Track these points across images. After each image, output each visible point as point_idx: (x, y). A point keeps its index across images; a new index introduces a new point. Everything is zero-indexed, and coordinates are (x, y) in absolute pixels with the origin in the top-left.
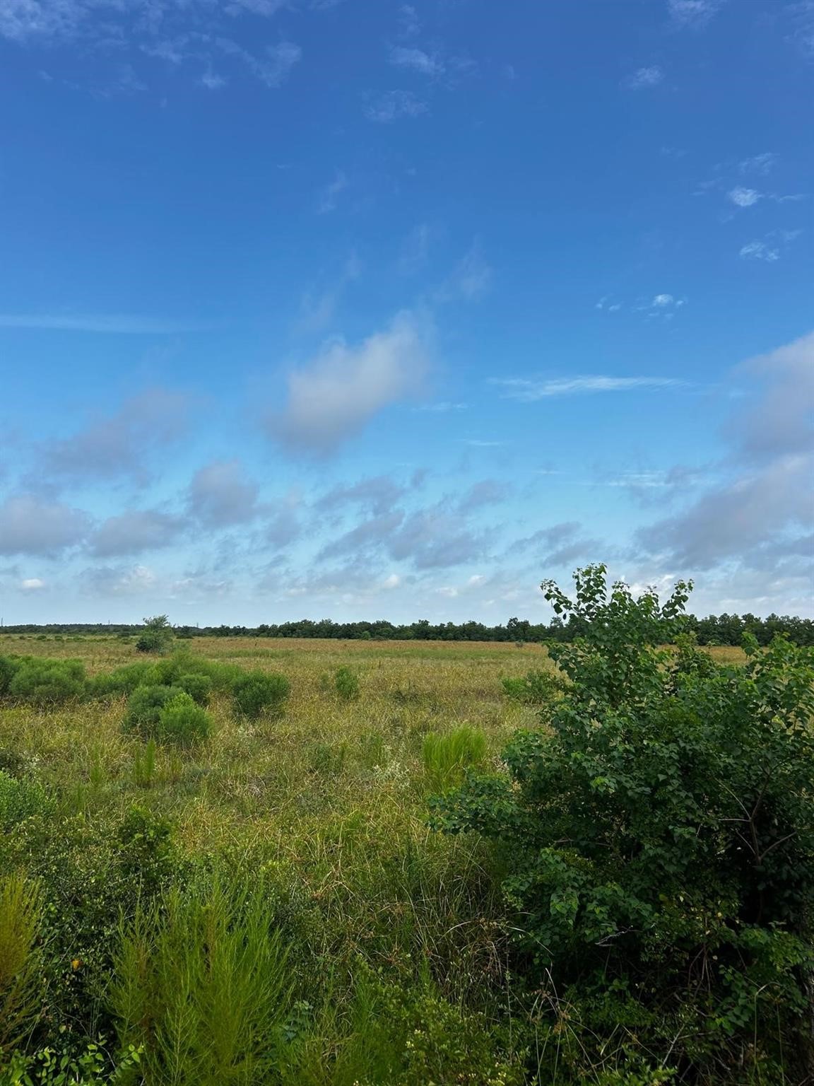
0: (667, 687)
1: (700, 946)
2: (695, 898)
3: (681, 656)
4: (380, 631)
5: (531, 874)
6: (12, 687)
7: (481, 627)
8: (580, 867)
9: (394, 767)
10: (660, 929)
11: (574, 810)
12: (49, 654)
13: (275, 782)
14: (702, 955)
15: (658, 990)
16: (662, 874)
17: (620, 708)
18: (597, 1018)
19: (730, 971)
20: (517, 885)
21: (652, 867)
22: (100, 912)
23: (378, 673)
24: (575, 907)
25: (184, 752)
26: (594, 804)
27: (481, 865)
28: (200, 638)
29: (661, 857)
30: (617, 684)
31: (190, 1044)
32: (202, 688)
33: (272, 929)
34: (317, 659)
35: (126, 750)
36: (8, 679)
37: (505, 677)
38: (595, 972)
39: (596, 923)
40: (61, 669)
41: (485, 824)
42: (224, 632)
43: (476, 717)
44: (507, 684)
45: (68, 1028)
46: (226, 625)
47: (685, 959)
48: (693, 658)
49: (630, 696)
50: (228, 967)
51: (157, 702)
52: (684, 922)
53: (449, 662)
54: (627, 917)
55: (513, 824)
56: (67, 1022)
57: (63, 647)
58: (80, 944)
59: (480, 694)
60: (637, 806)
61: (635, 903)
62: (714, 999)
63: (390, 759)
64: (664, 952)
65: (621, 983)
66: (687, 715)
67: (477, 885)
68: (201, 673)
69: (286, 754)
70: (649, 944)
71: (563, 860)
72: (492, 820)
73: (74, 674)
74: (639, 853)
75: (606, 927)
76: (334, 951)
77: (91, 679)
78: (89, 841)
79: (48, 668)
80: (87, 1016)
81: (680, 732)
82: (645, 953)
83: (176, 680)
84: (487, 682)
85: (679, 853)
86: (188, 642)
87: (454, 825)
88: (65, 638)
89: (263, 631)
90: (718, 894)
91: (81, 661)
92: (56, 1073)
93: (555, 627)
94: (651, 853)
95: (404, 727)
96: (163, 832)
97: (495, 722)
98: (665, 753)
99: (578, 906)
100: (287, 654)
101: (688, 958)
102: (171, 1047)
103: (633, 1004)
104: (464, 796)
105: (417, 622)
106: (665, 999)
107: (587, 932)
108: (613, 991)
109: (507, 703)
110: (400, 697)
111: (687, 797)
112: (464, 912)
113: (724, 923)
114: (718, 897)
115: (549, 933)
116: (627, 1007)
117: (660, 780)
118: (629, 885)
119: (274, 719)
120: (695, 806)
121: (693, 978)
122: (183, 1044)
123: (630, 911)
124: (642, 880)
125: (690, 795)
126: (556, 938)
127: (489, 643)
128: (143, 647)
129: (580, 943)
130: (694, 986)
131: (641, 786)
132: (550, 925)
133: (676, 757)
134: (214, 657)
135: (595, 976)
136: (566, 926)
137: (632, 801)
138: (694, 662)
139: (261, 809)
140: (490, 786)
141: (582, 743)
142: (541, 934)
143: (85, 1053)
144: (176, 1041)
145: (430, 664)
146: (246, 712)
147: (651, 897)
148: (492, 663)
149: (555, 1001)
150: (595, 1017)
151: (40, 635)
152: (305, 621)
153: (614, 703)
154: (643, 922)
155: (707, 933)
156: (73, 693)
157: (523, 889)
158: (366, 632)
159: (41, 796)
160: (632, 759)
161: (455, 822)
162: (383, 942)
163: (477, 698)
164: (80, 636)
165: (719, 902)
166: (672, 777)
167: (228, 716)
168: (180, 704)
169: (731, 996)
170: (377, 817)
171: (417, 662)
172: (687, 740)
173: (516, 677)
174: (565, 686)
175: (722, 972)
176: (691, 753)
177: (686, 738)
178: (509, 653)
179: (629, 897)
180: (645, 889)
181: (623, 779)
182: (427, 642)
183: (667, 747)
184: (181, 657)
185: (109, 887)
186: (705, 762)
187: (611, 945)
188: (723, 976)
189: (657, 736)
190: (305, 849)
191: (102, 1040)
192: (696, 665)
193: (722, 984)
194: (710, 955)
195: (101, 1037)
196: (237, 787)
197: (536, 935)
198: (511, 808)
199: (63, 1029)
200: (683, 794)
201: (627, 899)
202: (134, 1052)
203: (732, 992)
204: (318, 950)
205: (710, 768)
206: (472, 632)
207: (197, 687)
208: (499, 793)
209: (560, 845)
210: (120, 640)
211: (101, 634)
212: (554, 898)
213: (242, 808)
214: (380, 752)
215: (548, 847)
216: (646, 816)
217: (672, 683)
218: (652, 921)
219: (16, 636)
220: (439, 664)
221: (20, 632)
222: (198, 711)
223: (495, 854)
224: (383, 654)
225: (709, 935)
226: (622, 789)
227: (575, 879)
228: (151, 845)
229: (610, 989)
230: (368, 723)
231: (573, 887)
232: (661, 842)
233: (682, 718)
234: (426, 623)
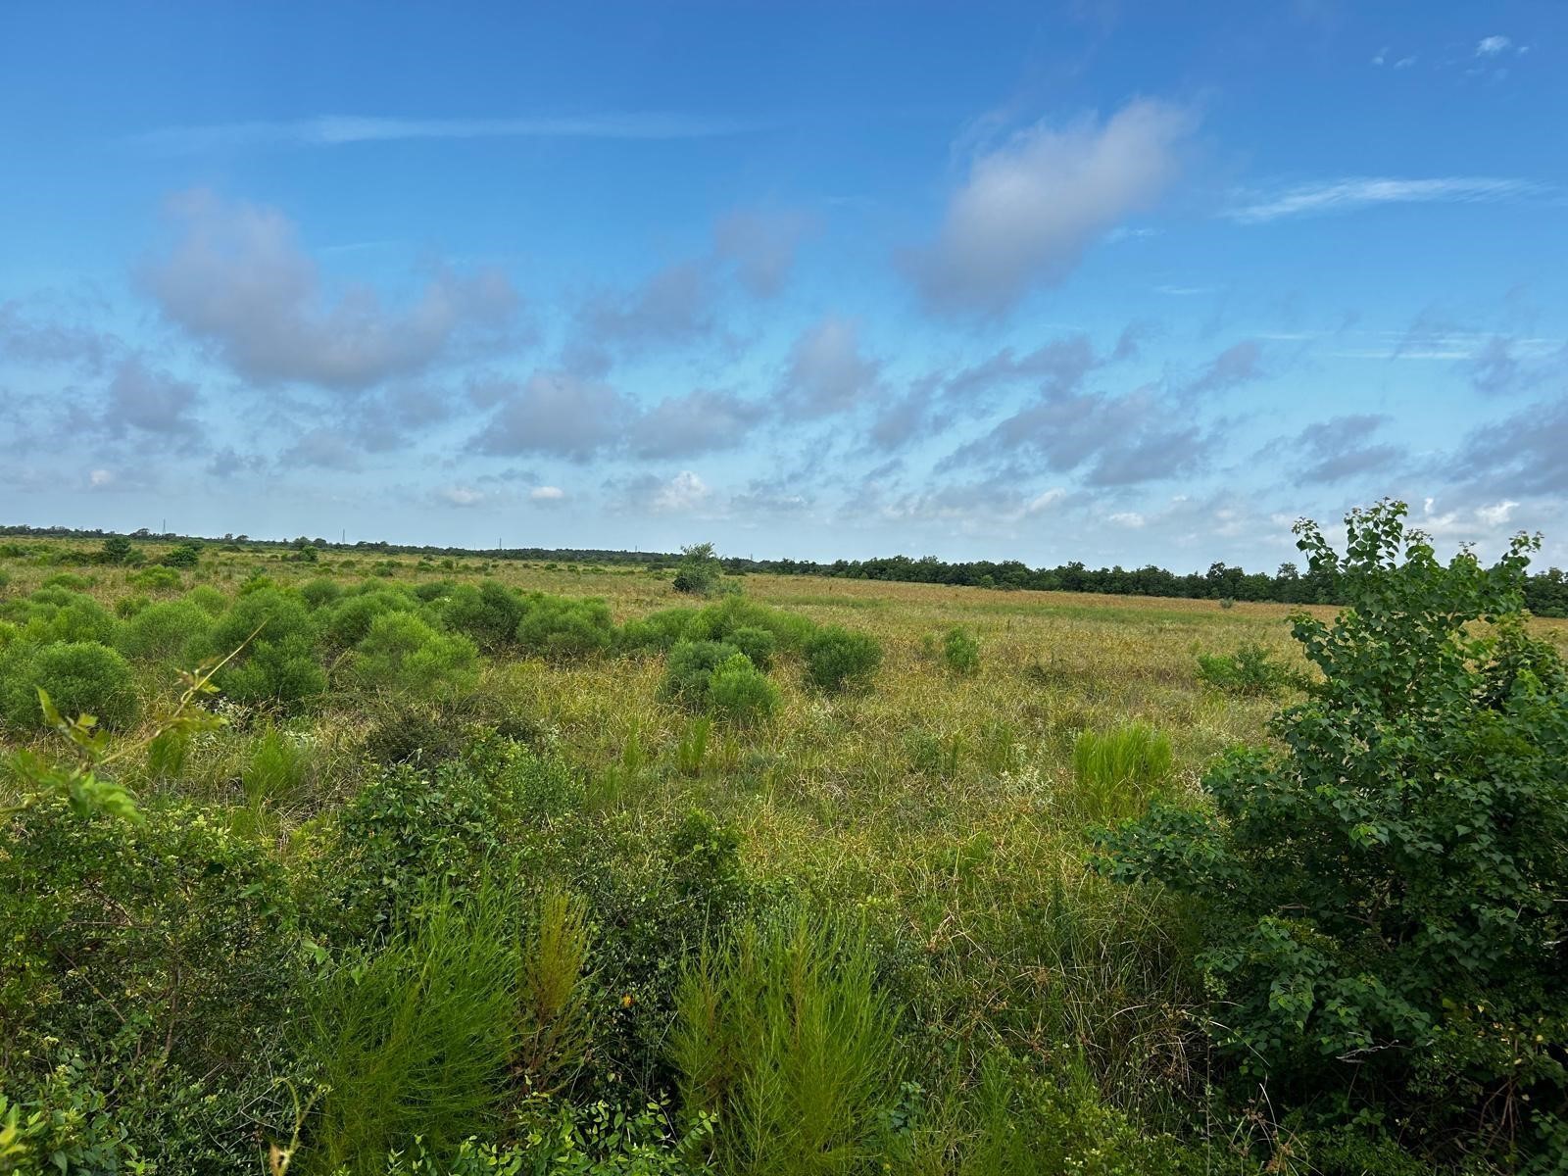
0: (1476, 692)
1: (1503, 1080)
2: (1502, 1011)
3: (1503, 646)
4: (1009, 576)
5: (1242, 949)
6: (520, 632)
7: (1166, 575)
8: (1317, 947)
9: (1030, 774)
10: (1442, 1049)
11: (1313, 864)
12: (562, 590)
13: (862, 781)
14: (1506, 1092)
15: (1430, 1131)
16: (1449, 969)
17: (1400, 722)
18: (1333, 1159)
19: (1549, 1119)
20: (1219, 963)
21: (1437, 958)
22: (652, 939)
23: (1004, 637)
24: (1309, 1005)
25: (741, 733)
26: (1345, 859)
27: (1162, 926)
28: (756, 576)
29: (1455, 946)
30: (1397, 685)
31: (775, 1118)
32: (762, 647)
33: (874, 988)
34: (917, 613)
35: (666, 725)
36: (515, 623)
37: (1202, 653)
38: (1332, 1095)
39: (1340, 1029)
40: (581, 612)
41: (1174, 873)
42: (786, 568)
43: (1155, 711)
44: (1205, 664)
45: (617, 1076)
46: (790, 559)
47: (1478, 1094)
48: (1523, 650)
49: (1414, 705)
50: (820, 1032)
51: (704, 663)
52: (1480, 1044)
53: (1114, 626)
54: (1388, 1027)
55: (1216, 876)
56: (614, 1070)
57: (578, 581)
58: (628, 976)
59: (1162, 676)
60: (1419, 868)
61: (1404, 1009)
62: (1519, 1154)
63: (1024, 764)
64: (1445, 1082)
65: (1372, 1115)
66: (1511, 741)
67: (1155, 954)
68: (760, 626)
69: (877, 744)
70: (1421, 1069)
71: (1293, 936)
72: (1185, 868)
73: (597, 619)
74: (1415, 938)
75: (1355, 1036)
76: (948, 1020)
77: (619, 626)
78: (635, 847)
79: (564, 611)
80: (638, 1064)
81: (1498, 765)
82: (1416, 1081)
83: (728, 634)
84: (1173, 659)
85: (1483, 944)
86: (740, 580)
87: (1128, 870)
88: (581, 568)
89: (840, 569)
90: (1538, 1007)
91: (602, 601)
92: (609, 1131)
93: (1285, 578)
94: (1439, 939)
95: (1045, 718)
96: (729, 844)
97: (1184, 719)
98: (1470, 794)
99: (1314, 1004)
100: (874, 603)
101: (1481, 1093)
102: (751, 1120)
103: (1389, 1146)
104: (1143, 832)
105: (1065, 565)
106: (1439, 1145)
107: (1325, 1040)
108: (1359, 1126)
109: (1204, 693)
110: (1038, 675)
111: (1503, 862)
112: (1136, 990)
113: (1545, 1052)
114: (1539, 1012)
115: (1264, 1035)
116: (1381, 1149)
117: (1460, 834)
118: (1395, 980)
119: (860, 695)
120: (1517, 876)
121: (1486, 1121)
122: (765, 1119)
123: (1395, 1018)
124: (1416, 975)
125: (1509, 859)
126: (1276, 1042)
127: (1177, 599)
128: (682, 585)
129: (1313, 1051)
130: (1487, 1132)
131: (1427, 839)
132: (1268, 1023)
133: (1488, 802)
134: (776, 604)
135: (1331, 1101)
136: (1292, 1027)
137: (1409, 860)
138: (1526, 657)
139: (844, 817)
140: (1183, 820)
141: (1334, 769)
142: (1253, 1034)
143: (642, 1112)
144: (757, 1112)
145: (1084, 627)
146: (820, 682)
147: (1428, 1001)
148: (1181, 630)
149: (1271, 1128)
150: (1330, 1156)
151: (549, 562)
152: (899, 557)
153: (1389, 711)
154: (1414, 1037)
155: (1517, 1062)
156: (596, 645)
157: (1228, 968)
158: (988, 576)
159: (565, 780)
160: (1414, 800)
161: (1130, 866)
162: (1018, 1016)
163: (1157, 683)
164: (599, 567)
165: (1541, 1019)
166: (1481, 830)
167: (797, 688)
168: (734, 670)
169: (1547, 1154)
170: (1008, 843)
171: (1065, 625)
172: (1508, 777)
173: (1219, 653)
174: (1310, 683)
175: (1535, 1120)
176: (1513, 798)
177: (1507, 775)
178: (1210, 617)
179: (1393, 997)
180: (1421, 990)
181: (1399, 828)
182: (1080, 595)
183: (1474, 785)
184: (735, 604)
185: (663, 909)
186: (1537, 813)
187: (1360, 1061)
188: (1536, 1125)
189: (1458, 769)
190: (909, 878)
191: (664, 1099)
192: (1528, 662)
193: (1535, 1136)
194: (1518, 1093)
195: (663, 1095)
196: (811, 786)
197: (1244, 1035)
198: (1214, 854)
199: (612, 1077)
200: (1497, 857)
201: (1390, 1001)
202: (706, 1120)
203: (1549, 1147)
204: (928, 1016)
205: (1545, 821)
206: (1151, 583)
207: (755, 645)
208: (1198, 831)
209: (1286, 914)
210: (651, 574)
211: (626, 565)
212: (1275, 986)
213: (819, 814)
214: (1009, 752)
215: (1269, 914)
216: (1431, 885)
217: (1485, 687)
218: (1430, 1035)
219: (519, 563)
220: (1098, 629)
221: (523, 558)
222: (758, 679)
223: (1183, 915)
224: (1014, 611)
225: (1518, 1066)
226: (1396, 841)
227: (1309, 964)
228: (712, 859)
229: (1354, 1121)
230: (992, 711)
231: (1305, 974)
232: (1454, 924)
233: (1501, 744)
234: (1079, 567)
